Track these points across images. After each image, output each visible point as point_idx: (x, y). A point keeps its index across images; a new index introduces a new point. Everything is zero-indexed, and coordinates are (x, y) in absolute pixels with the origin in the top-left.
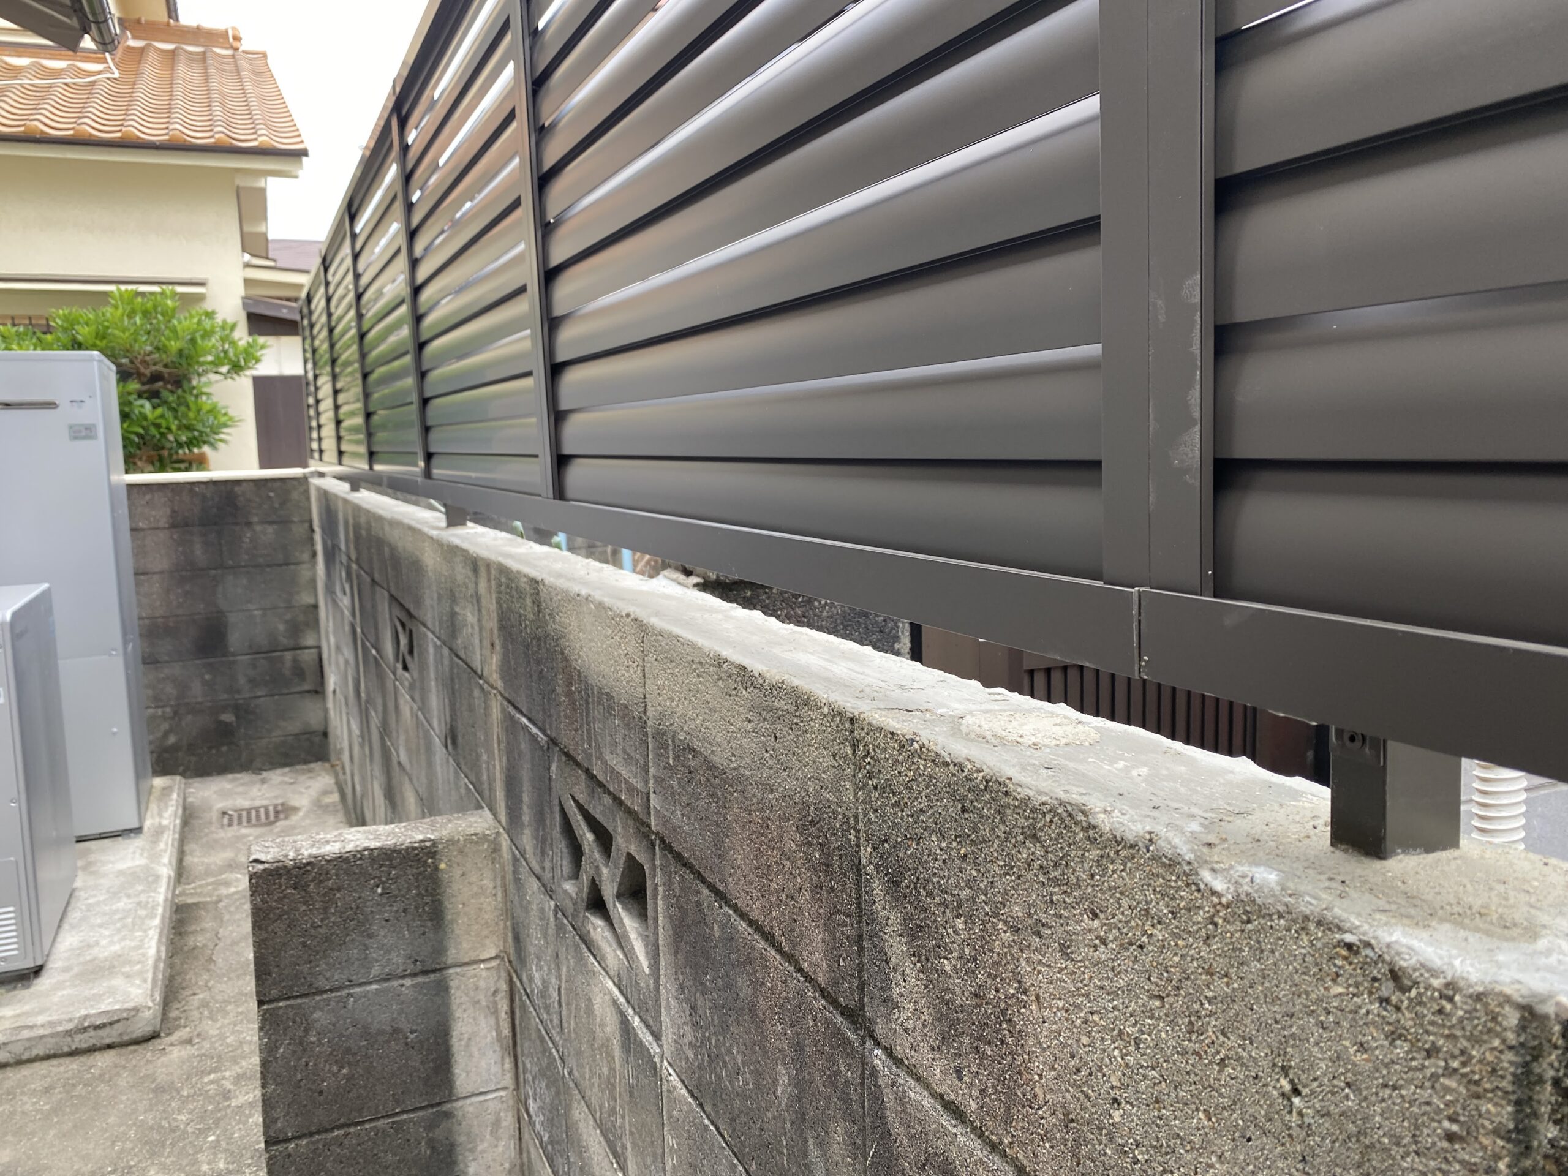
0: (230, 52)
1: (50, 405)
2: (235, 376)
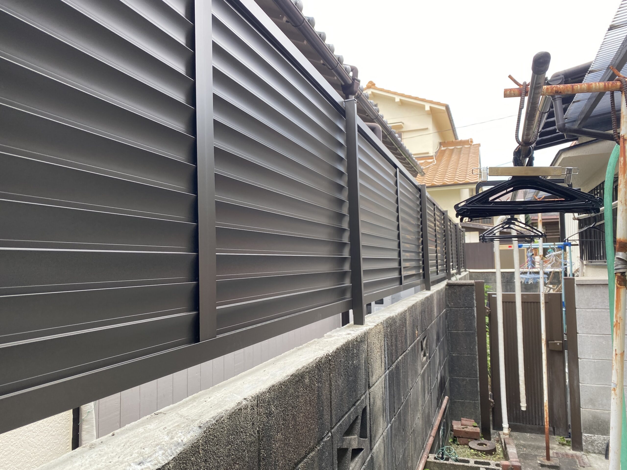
0: (469, 146)
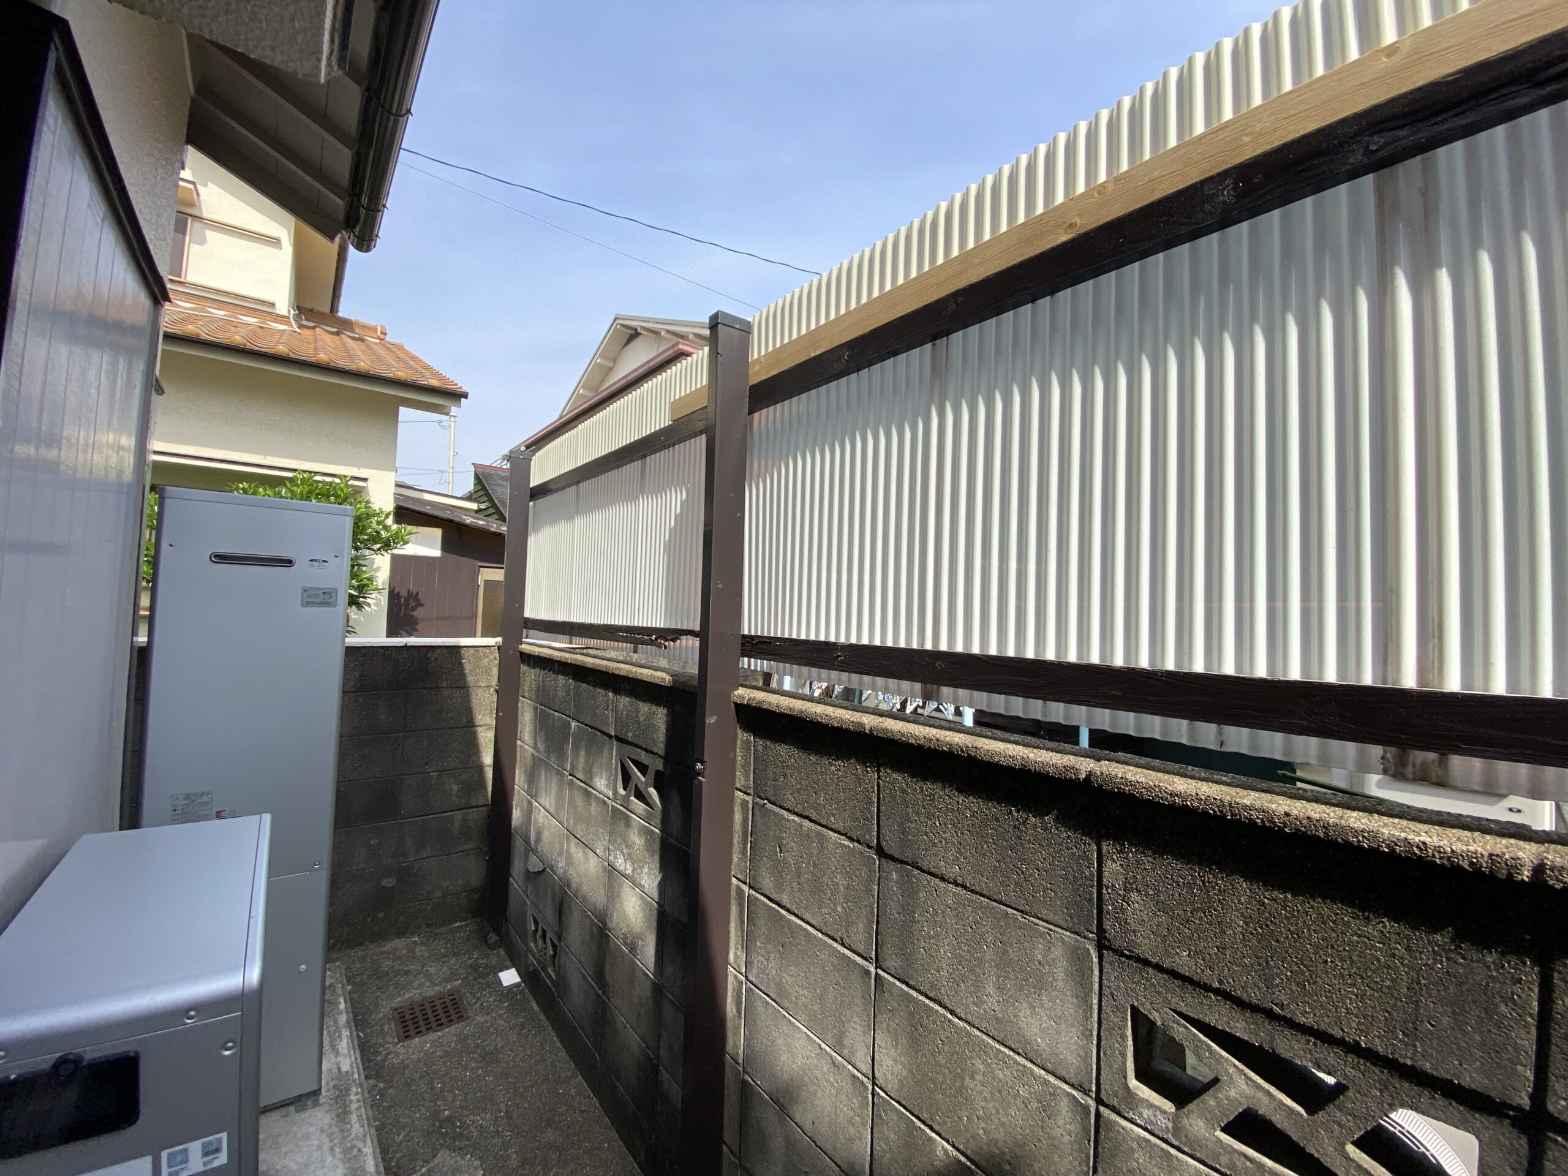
0: (377, 341)
1: (288, 562)
2: (383, 552)
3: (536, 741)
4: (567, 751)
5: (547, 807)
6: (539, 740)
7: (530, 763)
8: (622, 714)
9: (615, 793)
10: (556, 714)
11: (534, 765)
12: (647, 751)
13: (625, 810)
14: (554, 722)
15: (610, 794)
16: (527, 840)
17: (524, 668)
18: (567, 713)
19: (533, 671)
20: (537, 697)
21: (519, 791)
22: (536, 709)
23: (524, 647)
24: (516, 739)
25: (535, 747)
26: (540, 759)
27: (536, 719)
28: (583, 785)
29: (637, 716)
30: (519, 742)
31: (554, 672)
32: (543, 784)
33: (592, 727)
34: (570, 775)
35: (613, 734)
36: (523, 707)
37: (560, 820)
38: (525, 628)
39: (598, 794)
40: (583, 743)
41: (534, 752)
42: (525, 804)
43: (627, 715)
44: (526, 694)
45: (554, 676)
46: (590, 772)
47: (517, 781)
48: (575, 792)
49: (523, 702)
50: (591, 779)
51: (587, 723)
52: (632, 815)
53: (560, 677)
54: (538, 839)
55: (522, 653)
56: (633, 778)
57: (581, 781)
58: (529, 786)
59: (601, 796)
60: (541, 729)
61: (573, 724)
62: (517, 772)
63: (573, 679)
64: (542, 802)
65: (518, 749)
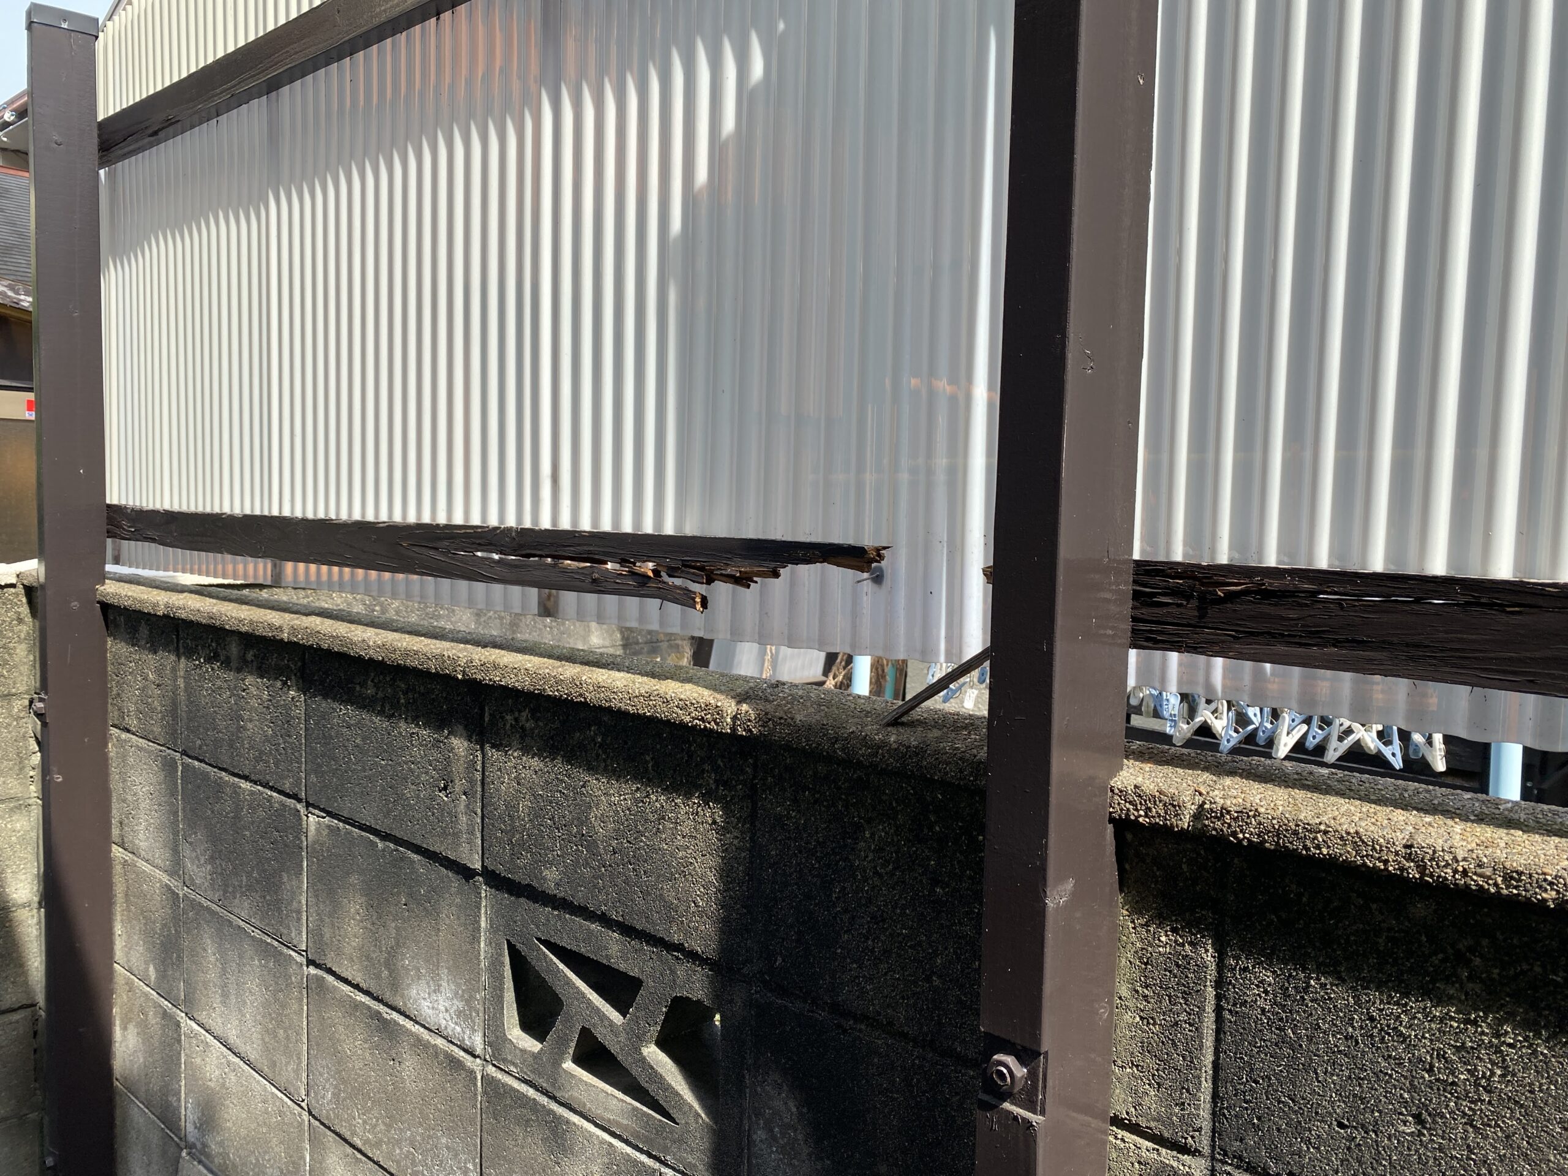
3: (175, 851)
4: (294, 894)
5: (233, 1038)
6: (186, 851)
7: (159, 911)
8: (511, 807)
9: (496, 1041)
10: (245, 785)
11: (176, 919)
12: (628, 930)
13: (544, 1100)
14: (238, 809)
15: (478, 1042)
16: (168, 1117)
17: (116, 648)
18: (287, 786)
19: (151, 660)
20: (173, 734)
21: (129, 983)
22: (169, 766)
23: (110, 589)
24: (107, 841)
25: (176, 869)
26: (194, 905)
27: (173, 793)
28: (361, 998)
29: (583, 821)
30: (117, 851)
31: (226, 664)
32: (212, 975)
33: (386, 837)
34: (311, 962)
35: (478, 866)
36: (124, 758)
37: (282, 1081)
38: (111, 534)
39: (425, 1035)
40: (354, 879)
41: (173, 883)
42: (153, 1019)
43: (536, 814)
44: (133, 723)
45: (230, 676)
46: (390, 964)
47: (119, 953)
48: (335, 1015)
49: (121, 743)
50: (395, 985)
51: (370, 822)
52: (575, 1119)
53: (250, 680)
54: (208, 1120)
55: (106, 608)
56: (571, 1007)
57: (357, 987)
58: (162, 975)
59: (440, 1042)
60: (192, 825)
61: (313, 821)
62: (118, 929)
63: (304, 690)
64: (216, 1022)
65: (118, 869)
